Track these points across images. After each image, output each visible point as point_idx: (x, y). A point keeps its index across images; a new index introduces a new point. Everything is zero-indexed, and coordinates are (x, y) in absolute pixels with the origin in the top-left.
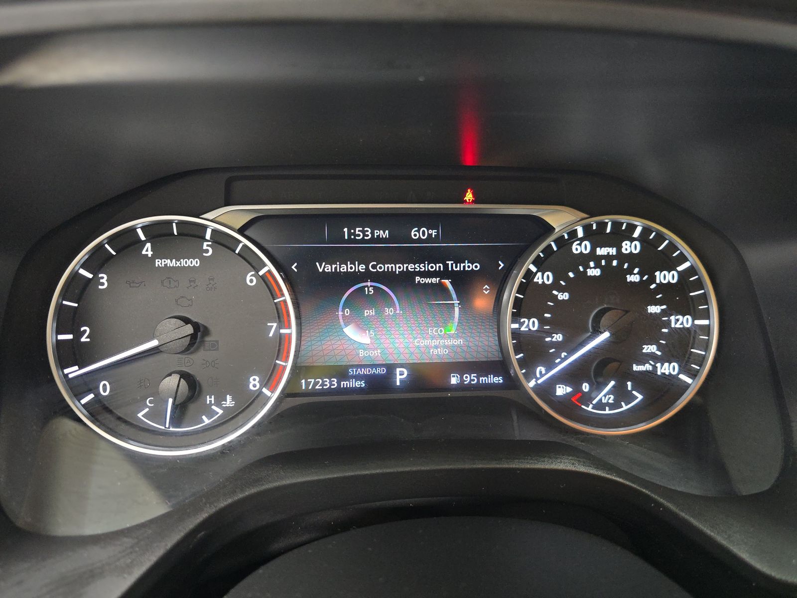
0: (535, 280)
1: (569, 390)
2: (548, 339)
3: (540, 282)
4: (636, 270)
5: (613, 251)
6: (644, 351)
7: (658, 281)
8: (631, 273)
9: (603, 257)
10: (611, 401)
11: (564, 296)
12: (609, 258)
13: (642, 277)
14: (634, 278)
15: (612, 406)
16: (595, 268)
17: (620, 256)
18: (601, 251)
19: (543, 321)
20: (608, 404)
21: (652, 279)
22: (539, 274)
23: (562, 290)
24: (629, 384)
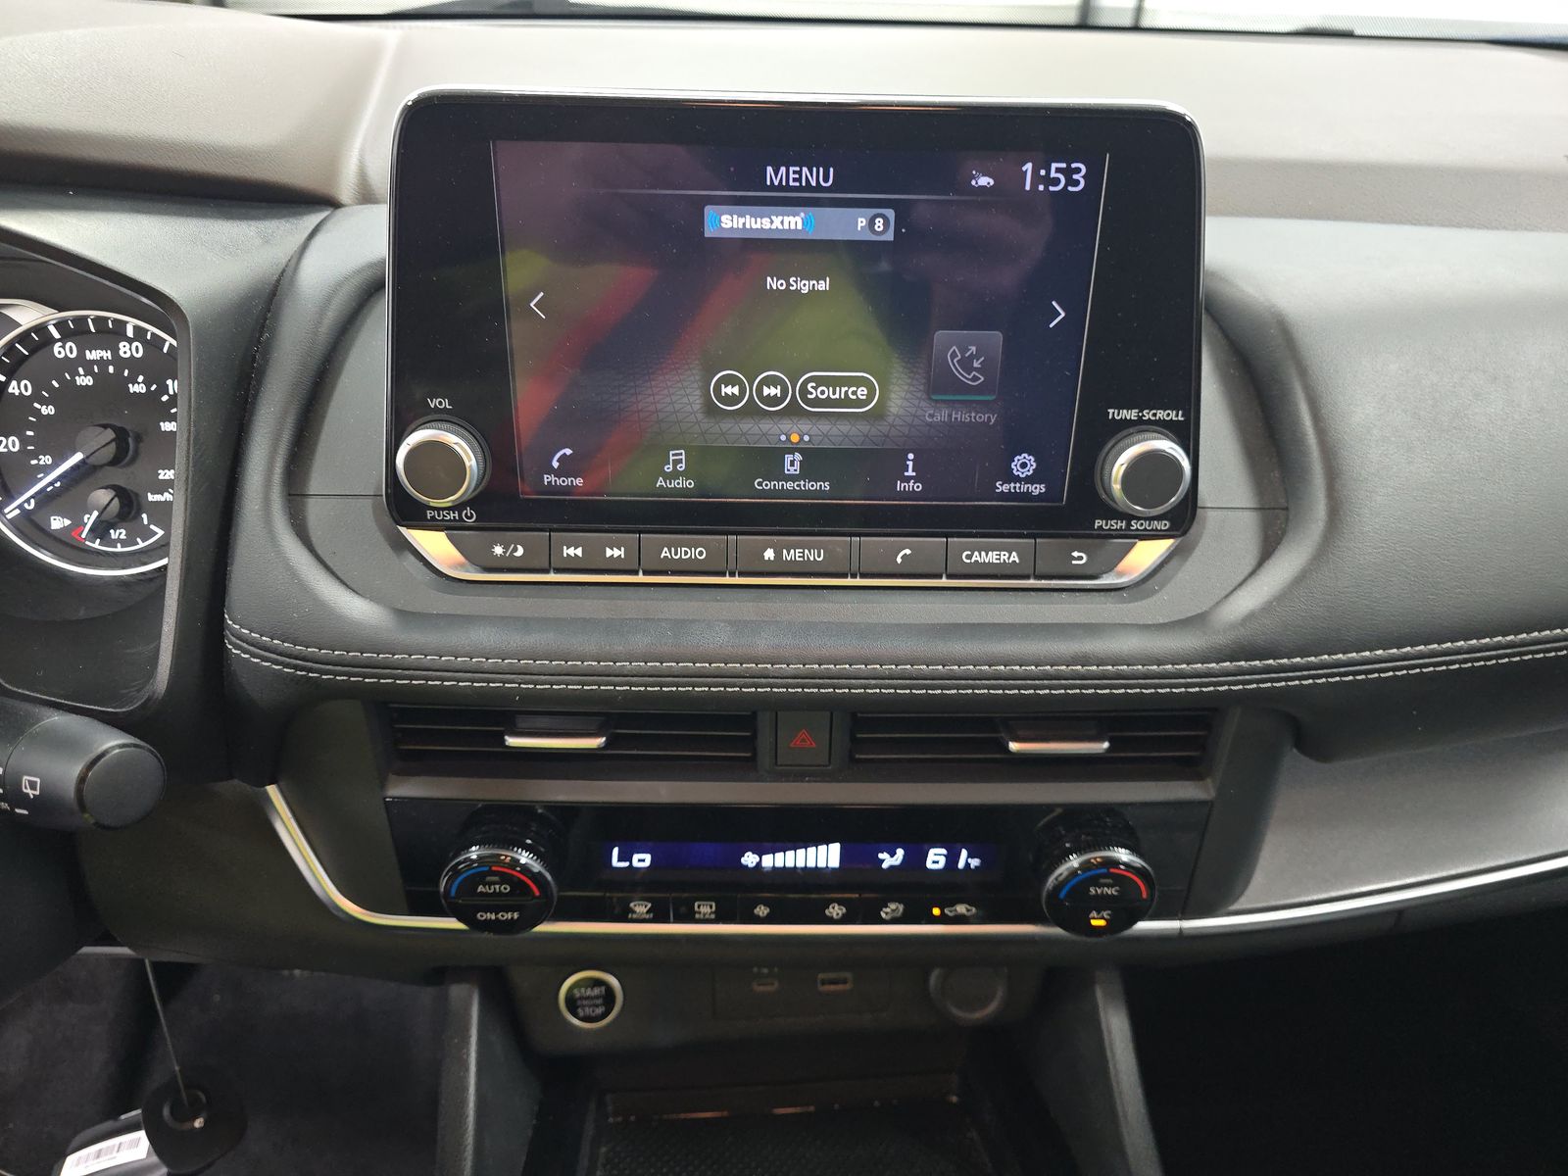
0: (10, 390)
1: (67, 522)
2: (34, 462)
3: (17, 392)
4: (141, 378)
5: (107, 355)
6: (161, 477)
7: (171, 392)
8: (135, 382)
9: (94, 362)
10: (123, 537)
11: (48, 410)
12: (102, 363)
13: (148, 388)
14: (138, 388)
15: (124, 543)
16: (85, 376)
17: (117, 360)
18: (92, 355)
19: (24, 441)
20: (119, 540)
21: (164, 389)
22: (14, 383)
23: (44, 402)
24: (144, 516)
